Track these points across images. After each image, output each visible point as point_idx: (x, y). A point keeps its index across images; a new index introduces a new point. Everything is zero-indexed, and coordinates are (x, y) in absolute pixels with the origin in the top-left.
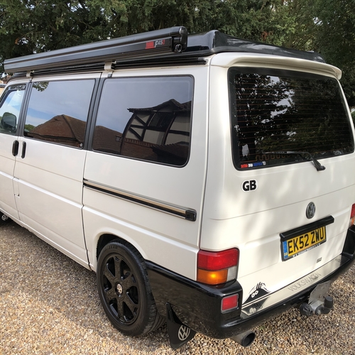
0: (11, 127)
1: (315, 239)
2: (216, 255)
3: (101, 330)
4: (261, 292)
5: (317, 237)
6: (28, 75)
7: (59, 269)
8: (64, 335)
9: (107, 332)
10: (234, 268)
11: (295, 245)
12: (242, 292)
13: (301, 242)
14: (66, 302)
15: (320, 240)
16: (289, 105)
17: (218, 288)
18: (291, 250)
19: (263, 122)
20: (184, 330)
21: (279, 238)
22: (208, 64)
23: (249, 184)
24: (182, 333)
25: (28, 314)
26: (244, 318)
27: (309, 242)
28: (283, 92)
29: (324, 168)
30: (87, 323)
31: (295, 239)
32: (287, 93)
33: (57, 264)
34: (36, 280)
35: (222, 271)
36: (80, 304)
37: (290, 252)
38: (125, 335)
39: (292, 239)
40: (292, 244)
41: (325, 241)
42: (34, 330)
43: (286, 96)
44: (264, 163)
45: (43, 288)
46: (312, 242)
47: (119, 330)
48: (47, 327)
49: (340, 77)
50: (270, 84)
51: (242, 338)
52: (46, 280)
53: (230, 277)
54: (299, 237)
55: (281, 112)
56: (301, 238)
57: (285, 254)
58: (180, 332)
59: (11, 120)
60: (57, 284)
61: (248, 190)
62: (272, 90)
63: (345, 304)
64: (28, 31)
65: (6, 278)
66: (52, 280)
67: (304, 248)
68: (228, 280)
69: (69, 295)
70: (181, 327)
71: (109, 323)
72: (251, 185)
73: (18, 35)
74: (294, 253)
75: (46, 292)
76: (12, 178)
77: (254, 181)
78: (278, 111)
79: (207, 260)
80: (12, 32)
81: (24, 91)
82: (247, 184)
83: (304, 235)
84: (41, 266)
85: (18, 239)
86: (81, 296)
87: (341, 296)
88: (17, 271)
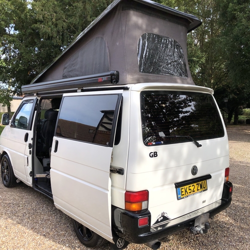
0: (24, 125)
1: (199, 188)
2: (135, 194)
3: (73, 244)
4: (165, 218)
5: (201, 187)
6: (35, 95)
7: (51, 211)
8: (51, 247)
9: (77, 245)
10: (146, 202)
11: (186, 191)
12: (150, 216)
13: (189, 190)
14: (53, 229)
15: (203, 189)
16: (191, 111)
17: (137, 213)
18: (183, 193)
19: (175, 119)
20: (120, 242)
21: (174, 186)
22: (130, 90)
23: (153, 154)
24: (119, 243)
25: (31, 236)
26: (153, 232)
27: (196, 189)
28: (187, 103)
29: (201, 146)
30: (65, 241)
31: (186, 187)
32: (190, 104)
33: (49, 208)
34: (36, 217)
35: (139, 203)
36: (62, 231)
37: (182, 195)
38: (87, 247)
39: (184, 187)
40: (183, 190)
41: (207, 190)
42: (34, 244)
43: (190, 106)
44: (162, 142)
45: (40, 222)
46: (198, 190)
47: (84, 244)
48: (41, 243)
49: (213, 93)
50: (180, 100)
51: (152, 244)
52: (42, 218)
53: (144, 207)
54: (188, 186)
55: (186, 114)
56: (189, 187)
57: (179, 196)
58: (118, 243)
59: (24, 121)
60: (48, 220)
61: (152, 157)
62: (180, 103)
63: (226, 232)
64: (36, 66)
65: (18, 216)
66: (46, 217)
67: (192, 193)
68: (143, 209)
69: (56, 225)
70: (119, 240)
71: (79, 241)
72: (154, 154)
73: (29, 69)
74: (185, 195)
75: (42, 224)
76: (23, 155)
77: (156, 152)
78: (184, 114)
79: (130, 197)
80: (26, 68)
81: (32, 104)
82: (152, 154)
83: (191, 185)
84: (39, 209)
85: (26, 194)
86: (63, 226)
87: (225, 227)
88: (25, 213)
